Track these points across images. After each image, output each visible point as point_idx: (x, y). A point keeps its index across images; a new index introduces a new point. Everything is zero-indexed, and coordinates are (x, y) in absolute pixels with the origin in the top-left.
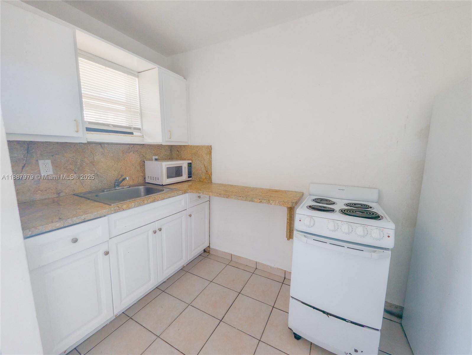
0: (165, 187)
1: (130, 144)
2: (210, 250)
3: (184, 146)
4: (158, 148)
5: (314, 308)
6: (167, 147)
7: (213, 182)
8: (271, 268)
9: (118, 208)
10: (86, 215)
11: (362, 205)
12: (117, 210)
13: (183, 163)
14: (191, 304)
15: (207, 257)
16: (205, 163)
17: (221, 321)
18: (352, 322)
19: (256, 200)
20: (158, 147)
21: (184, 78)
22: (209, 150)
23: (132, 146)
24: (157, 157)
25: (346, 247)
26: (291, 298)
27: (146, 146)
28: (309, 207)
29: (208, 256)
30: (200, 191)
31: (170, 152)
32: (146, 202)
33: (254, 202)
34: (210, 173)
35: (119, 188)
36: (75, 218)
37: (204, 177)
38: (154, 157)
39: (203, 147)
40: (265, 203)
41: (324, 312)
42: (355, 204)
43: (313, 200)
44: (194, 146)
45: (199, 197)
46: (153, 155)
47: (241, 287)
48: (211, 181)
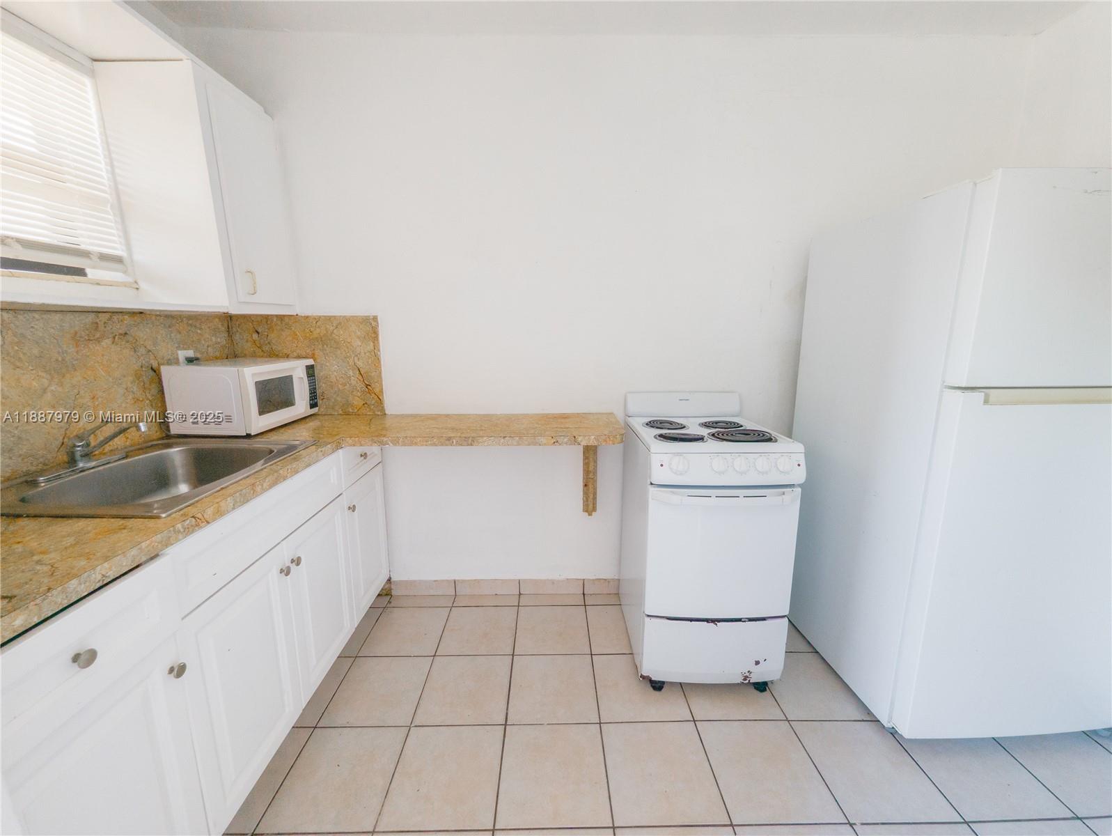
0: (258, 439)
1: (98, 312)
2: (393, 587)
3: (281, 318)
4: (191, 325)
5: (691, 620)
6: (217, 320)
7: (387, 413)
8: (553, 583)
9: (193, 519)
10: (106, 565)
11: (726, 423)
12: (192, 526)
13: (293, 369)
14: (417, 722)
15: (388, 605)
16: (360, 364)
17: (506, 725)
18: (751, 620)
19: (543, 440)
20: (190, 322)
21: (265, 112)
22: (370, 328)
23: (104, 317)
24: (190, 353)
25: (741, 496)
26: (647, 619)
27: (153, 318)
28: (659, 436)
29: (389, 602)
30: (385, 439)
31: (226, 335)
32: (258, 489)
33: (540, 445)
34: (377, 390)
35: (93, 464)
36: (74, 582)
37: (357, 402)
38: (182, 354)
39: (347, 320)
40: (566, 443)
41: (707, 620)
42: (716, 423)
43: (647, 424)
44: (318, 319)
45: (364, 456)
46: (178, 348)
47: (511, 641)
48: (383, 409)
